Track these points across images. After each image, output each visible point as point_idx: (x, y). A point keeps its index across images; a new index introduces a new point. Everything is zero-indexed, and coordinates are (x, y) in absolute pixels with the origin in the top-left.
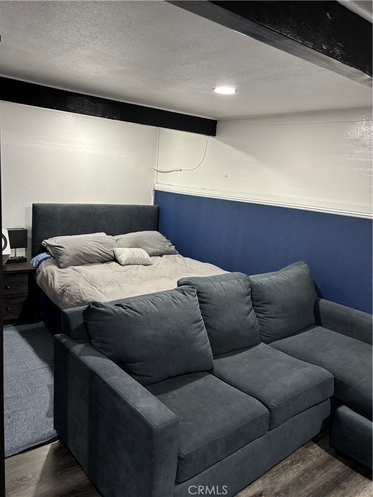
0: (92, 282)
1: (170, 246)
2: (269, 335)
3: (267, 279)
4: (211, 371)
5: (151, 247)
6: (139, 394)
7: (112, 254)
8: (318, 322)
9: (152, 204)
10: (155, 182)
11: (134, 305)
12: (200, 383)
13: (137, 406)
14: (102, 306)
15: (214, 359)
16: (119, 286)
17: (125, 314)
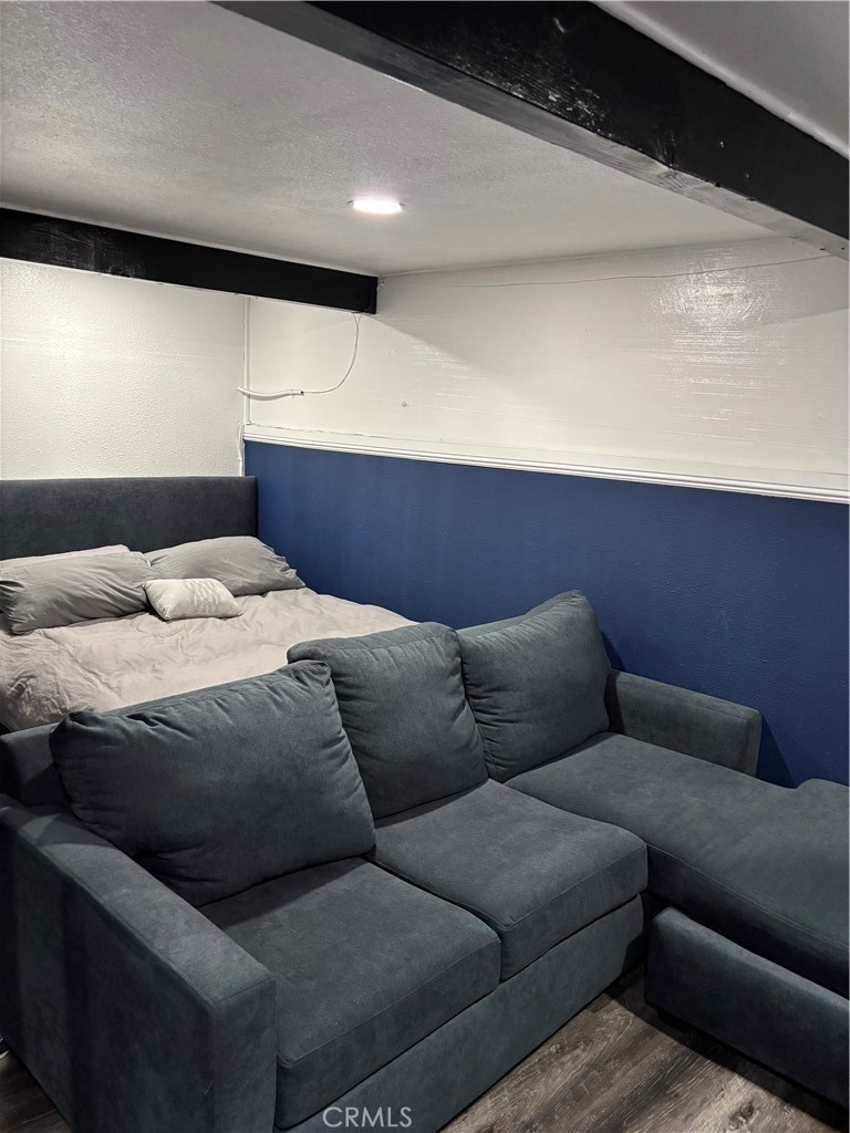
0: (88, 665)
1: (284, 570)
2: (504, 762)
3: (497, 634)
4: (369, 855)
5: (237, 574)
6: (181, 925)
7: (140, 594)
8: (616, 726)
9: (240, 473)
10: (245, 423)
11: (174, 714)
12: (341, 885)
13: (172, 956)
14: (96, 721)
15: (376, 827)
16: (155, 670)
17: (151, 737)
